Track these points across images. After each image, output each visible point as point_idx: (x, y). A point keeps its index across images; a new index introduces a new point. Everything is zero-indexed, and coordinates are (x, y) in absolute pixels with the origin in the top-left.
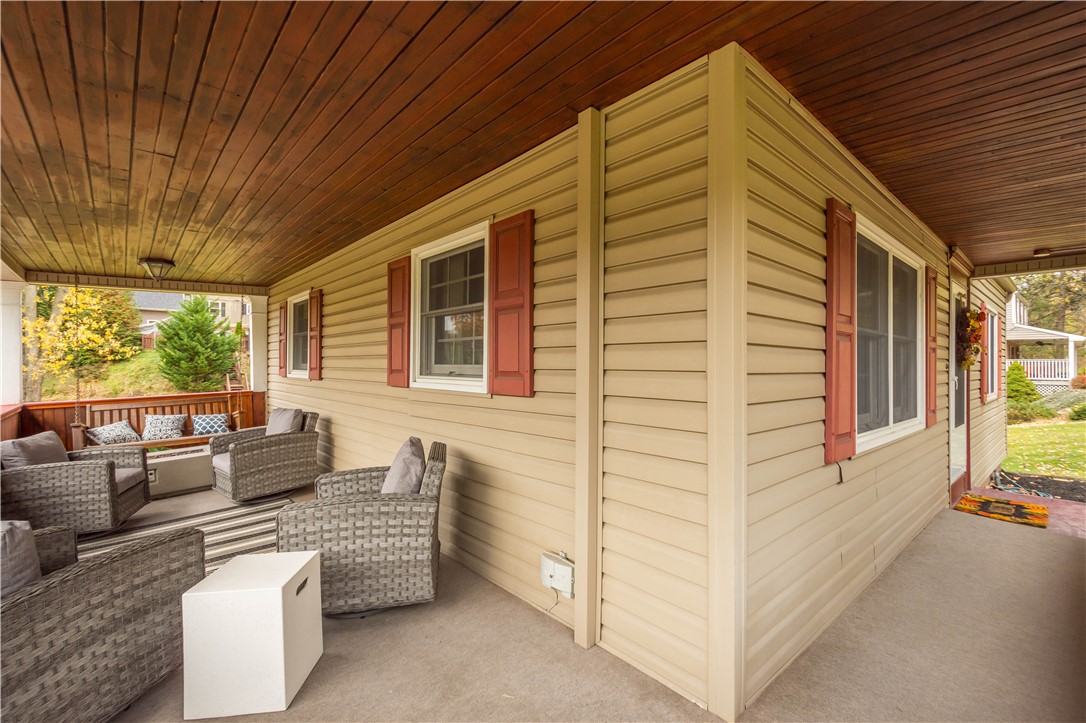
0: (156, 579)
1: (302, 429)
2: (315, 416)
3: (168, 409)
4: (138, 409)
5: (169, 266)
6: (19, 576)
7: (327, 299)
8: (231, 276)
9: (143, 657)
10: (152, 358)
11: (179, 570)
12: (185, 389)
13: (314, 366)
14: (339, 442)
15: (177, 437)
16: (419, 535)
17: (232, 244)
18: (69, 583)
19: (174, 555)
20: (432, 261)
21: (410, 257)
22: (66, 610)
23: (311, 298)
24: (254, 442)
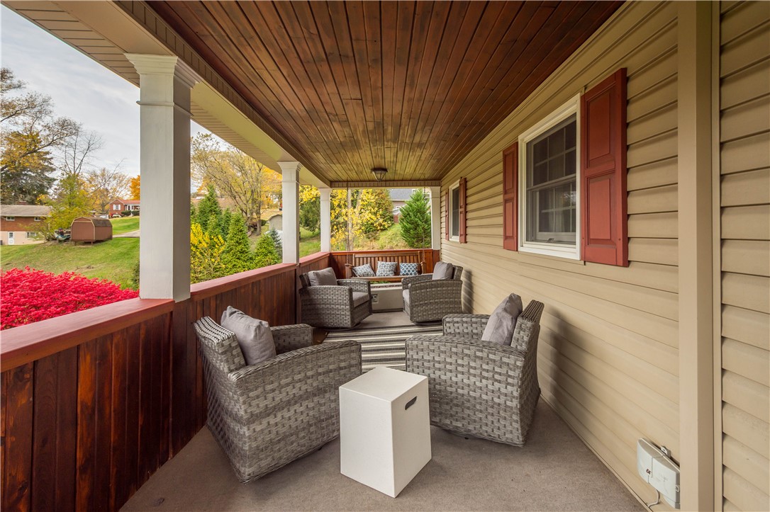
0: (331, 371)
1: (452, 277)
2: (461, 269)
3: (388, 259)
4: (374, 258)
5: (383, 172)
6: (263, 354)
7: (469, 184)
8: (418, 175)
9: (323, 421)
10: (398, 228)
11: (345, 368)
12: (412, 246)
13: (462, 233)
14: (476, 289)
15: (392, 276)
16: (508, 384)
17: (411, 153)
18: (283, 364)
19: (342, 357)
20: (534, 143)
21: (517, 143)
22: (281, 380)
23: (460, 185)
24: (422, 284)
